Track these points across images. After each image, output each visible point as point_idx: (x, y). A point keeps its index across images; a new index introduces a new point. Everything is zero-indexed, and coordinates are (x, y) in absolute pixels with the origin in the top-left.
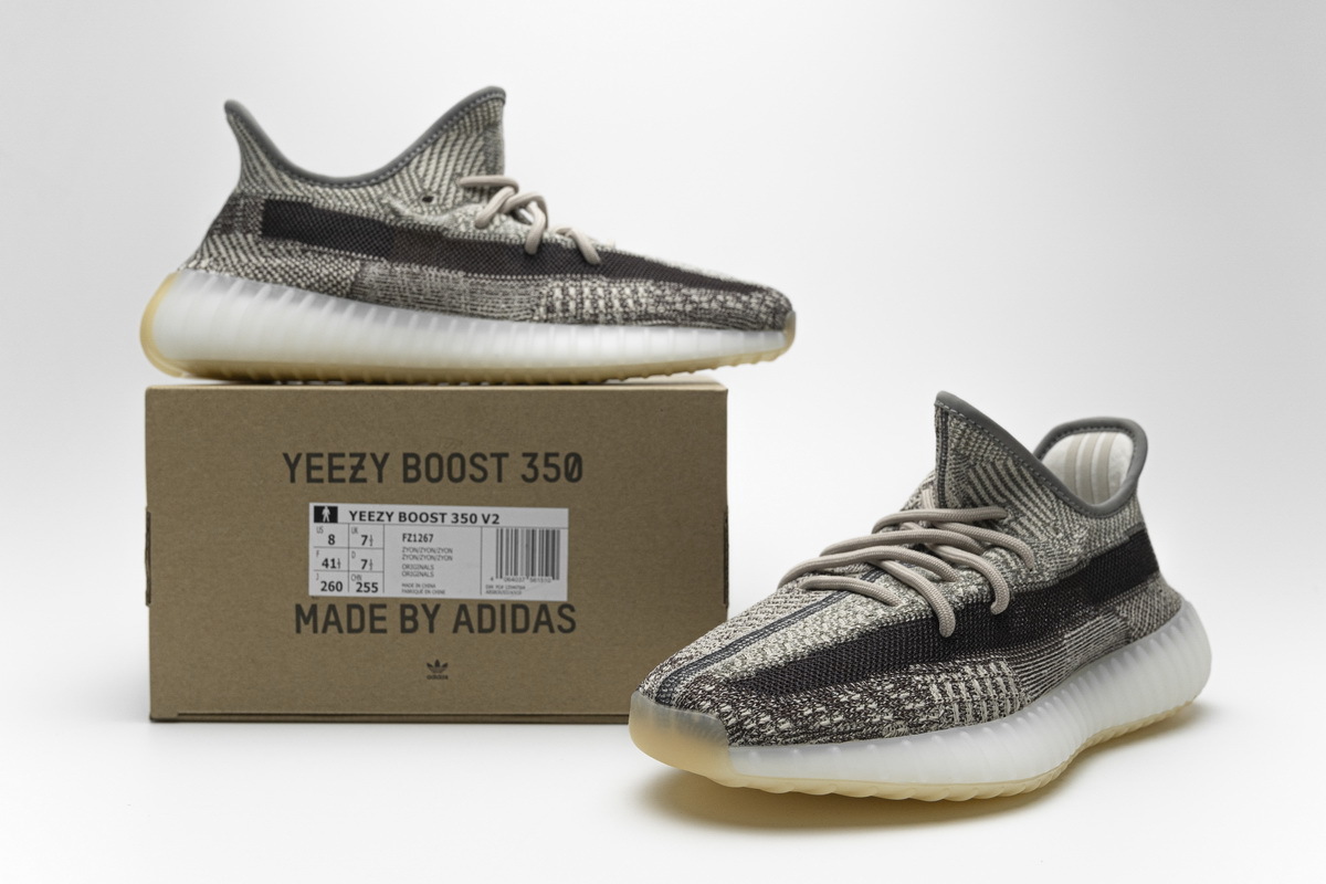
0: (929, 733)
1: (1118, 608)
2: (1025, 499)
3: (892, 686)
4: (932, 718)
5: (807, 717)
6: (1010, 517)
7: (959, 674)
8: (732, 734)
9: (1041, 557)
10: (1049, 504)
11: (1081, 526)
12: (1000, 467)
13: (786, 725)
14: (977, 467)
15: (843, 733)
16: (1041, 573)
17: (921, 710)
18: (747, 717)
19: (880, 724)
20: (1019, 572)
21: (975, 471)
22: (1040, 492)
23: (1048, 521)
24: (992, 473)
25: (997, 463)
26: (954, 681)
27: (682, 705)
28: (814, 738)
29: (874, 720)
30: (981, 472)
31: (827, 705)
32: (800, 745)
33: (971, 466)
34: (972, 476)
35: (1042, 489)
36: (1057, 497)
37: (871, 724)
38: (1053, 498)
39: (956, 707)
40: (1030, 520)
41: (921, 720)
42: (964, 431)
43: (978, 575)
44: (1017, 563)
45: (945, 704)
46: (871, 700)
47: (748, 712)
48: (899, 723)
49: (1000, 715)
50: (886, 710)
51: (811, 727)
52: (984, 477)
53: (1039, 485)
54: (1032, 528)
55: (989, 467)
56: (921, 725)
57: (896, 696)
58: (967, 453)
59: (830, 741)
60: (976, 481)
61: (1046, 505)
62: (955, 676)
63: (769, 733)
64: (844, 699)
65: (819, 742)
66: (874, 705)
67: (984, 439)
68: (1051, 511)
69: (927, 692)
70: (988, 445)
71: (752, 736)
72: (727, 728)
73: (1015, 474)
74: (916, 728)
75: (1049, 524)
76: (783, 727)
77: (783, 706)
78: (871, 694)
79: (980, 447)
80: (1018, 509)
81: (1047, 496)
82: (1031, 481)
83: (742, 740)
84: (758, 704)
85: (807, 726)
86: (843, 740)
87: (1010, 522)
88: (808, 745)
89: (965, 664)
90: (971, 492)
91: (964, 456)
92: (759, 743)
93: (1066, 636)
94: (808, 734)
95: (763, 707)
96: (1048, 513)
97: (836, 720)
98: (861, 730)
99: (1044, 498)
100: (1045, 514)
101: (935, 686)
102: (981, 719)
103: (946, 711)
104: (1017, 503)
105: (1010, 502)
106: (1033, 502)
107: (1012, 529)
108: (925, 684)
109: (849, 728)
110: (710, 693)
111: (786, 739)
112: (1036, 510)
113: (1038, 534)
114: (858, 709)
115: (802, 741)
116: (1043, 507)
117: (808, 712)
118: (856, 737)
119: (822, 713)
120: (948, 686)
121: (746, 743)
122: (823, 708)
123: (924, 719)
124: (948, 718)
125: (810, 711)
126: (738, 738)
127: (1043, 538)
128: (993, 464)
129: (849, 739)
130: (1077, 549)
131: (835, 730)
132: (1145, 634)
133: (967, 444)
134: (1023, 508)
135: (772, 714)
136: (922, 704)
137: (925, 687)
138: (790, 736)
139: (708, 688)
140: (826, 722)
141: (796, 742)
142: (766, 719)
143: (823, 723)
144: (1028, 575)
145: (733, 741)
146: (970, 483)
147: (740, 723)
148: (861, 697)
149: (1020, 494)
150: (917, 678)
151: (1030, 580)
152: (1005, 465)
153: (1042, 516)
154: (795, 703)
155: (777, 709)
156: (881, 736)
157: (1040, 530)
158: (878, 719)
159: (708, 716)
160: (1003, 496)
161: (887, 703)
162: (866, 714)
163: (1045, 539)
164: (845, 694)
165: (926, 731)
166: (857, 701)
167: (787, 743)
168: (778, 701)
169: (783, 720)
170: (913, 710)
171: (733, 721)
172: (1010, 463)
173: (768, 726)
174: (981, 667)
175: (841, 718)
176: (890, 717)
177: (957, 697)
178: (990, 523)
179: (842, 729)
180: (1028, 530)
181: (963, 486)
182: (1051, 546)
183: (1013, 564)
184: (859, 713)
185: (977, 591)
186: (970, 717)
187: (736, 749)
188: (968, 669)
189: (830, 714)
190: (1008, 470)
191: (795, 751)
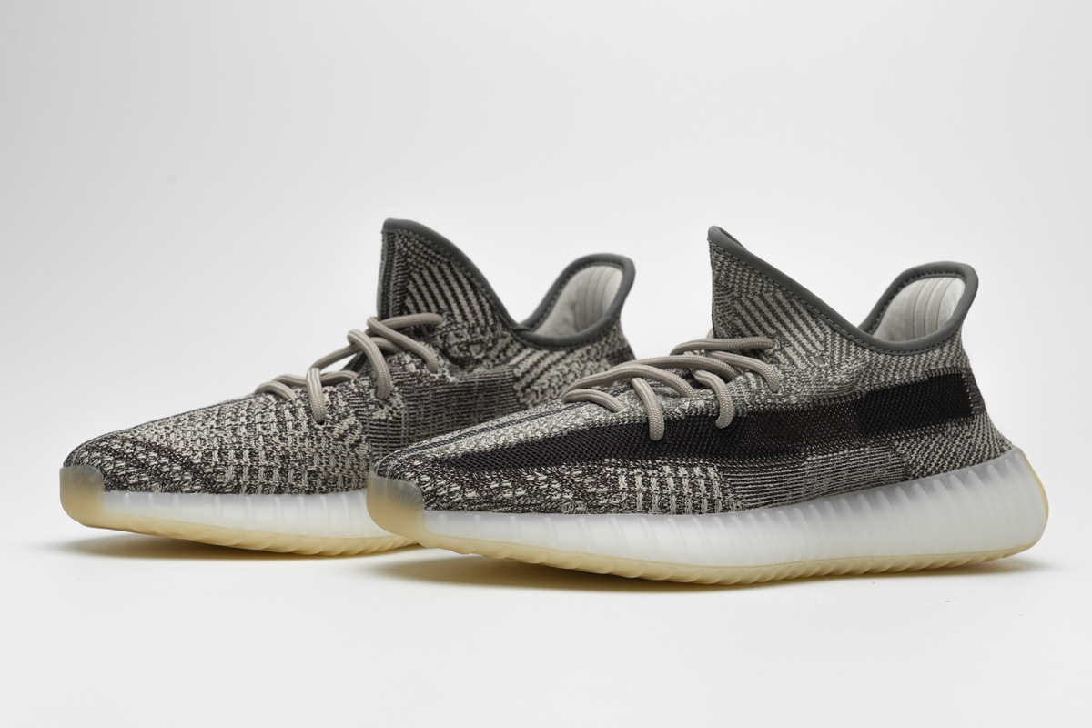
0: (608, 514)
1: (896, 443)
2: (796, 331)
3: (580, 472)
4: (612, 502)
5: (492, 490)
6: (776, 347)
7: (655, 472)
8: (427, 500)
9: (793, 382)
10: (822, 336)
11: (857, 358)
12: (770, 300)
13: (471, 494)
14: (743, 299)
15: (523, 505)
16: (787, 396)
17: (603, 494)
18: (442, 486)
19: (557, 502)
20: (758, 392)
21: (742, 304)
22: (813, 324)
23: (814, 351)
24: (761, 304)
25: (766, 295)
26: (646, 475)
27: (393, 476)
28: (496, 507)
29: (554, 498)
30: (748, 303)
31: (513, 482)
32: (484, 513)
33: (736, 298)
34: (739, 307)
35: (817, 322)
36: (834, 330)
37: (551, 501)
38: (828, 330)
39: (640, 496)
40: (794, 350)
41: (601, 502)
42: (722, 263)
43: (711, 393)
44: (758, 385)
45: (629, 492)
46: (555, 482)
47: (443, 483)
48: (578, 502)
49: (694, 512)
50: (567, 491)
51: (494, 498)
52: (752, 309)
53: (814, 318)
54: (795, 357)
55: (757, 299)
56: (600, 507)
57: (581, 480)
58: (730, 285)
59: (511, 512)
60: (744, 313)
61: (817, 336)
62: (650, 473)
63: (456, 500)
64: (530, 478)
65: (501, 511)
66: (558, 486)
67: (743, 271)
68: (821, 343)
69: (615, 481)
70: (750, 276)
71: (443, 502)
72: (423, 494)
73: (788, 306)
74: (594, 508)
75: (814, 355)
76: (469, 495)
77: (474, 480)
78: (557, 477)
79: (741, 279)
80: (785, 339)
81: (821, 328)
82: (805, 313)
83: (435, 505)
84: (453, 477)
85: (492, 496)
86: (523, 512)
87: (775, 351)
88: (491, 513)
89: (666, 464)
90: (739, 323)
91: (726, 288)
92: (449, 508)
93: (809, 459)
94: (491, 504)
95: (457, 479)
96: (818, 344)
97: (518, 494)
98: (541, 504)
99: (817, 330)
100: (813, 345)
101: (624, 477)
102: (669, 511)
103: (628, 498)
104: (787, 334)
105: (780, 333)
106: (804, 334)
107: (776, 358)
108: (614, 474)
109: (529, 501)
110: (416, 467)
111: (471, 506)
112: (804, 341)
113: (798, 362)
114: (541, 488)
115: (485, 509)
116: (813, 338)
117: (494, 485)
118: (535, 510)
119: (507, 487)
120: (639, 479)
121: (437, 508)
122: (509, 484)
123: (605, 501)
124: (629, 505)
125: (497, 485)
126: (432, 502)
127: (802, 366)
128: (761, 296)
129: (528, 511)
130: (841, 377)
131: (516, 502)
132: (929, 474)
133: (727, 276)
134: (791, 339)
135: (462, 485)
136: (605, 490)
137: (613, 477)
138: (474, 504)
139: (417, 463)
140: (509, 495)
141: (480, 510)
142: (456, 488)
143: (506, 495)
144: (768, 396)
145: (428, 505)
146: (738, 315)
147: (434, 491)
148: (547, 479)
149: (791, 326)
150: (608, 469)
151: (769, 401)
152: (775, 298)
153: (809, 346)
154: (486, 479)
155: (467, 482)
156: (560, 512)
157: (802, 358)
158: (558, 496)
159: (410, 483)
160: (774, 327)
161: (570, 485)
162: (547, 492)
163: (805, 367)
164: (533, 474)
165: (605, 513)
166: (542, 481)
167: (472, 510)
168: (472, 475)
169: (470, 490)
170: (594, 494)
171: (430, 488)
172: (779, 295)
173: (457, 494)
174: (683, 469)
175: (523, 493)
176: (570, 496)
177: (645, 488)
178: (756, 352)
179: (523, 502)
180: (789, 358)
181: (730, 317)
182: (808, 373)
183: (754, 386)
184: (541, 490)
185: (703, 405)
186: (655, 506)
187: (430, 513)
188: (667, 469)
189: (514, 489)
190: (779, 303)
191: (477, 516)
